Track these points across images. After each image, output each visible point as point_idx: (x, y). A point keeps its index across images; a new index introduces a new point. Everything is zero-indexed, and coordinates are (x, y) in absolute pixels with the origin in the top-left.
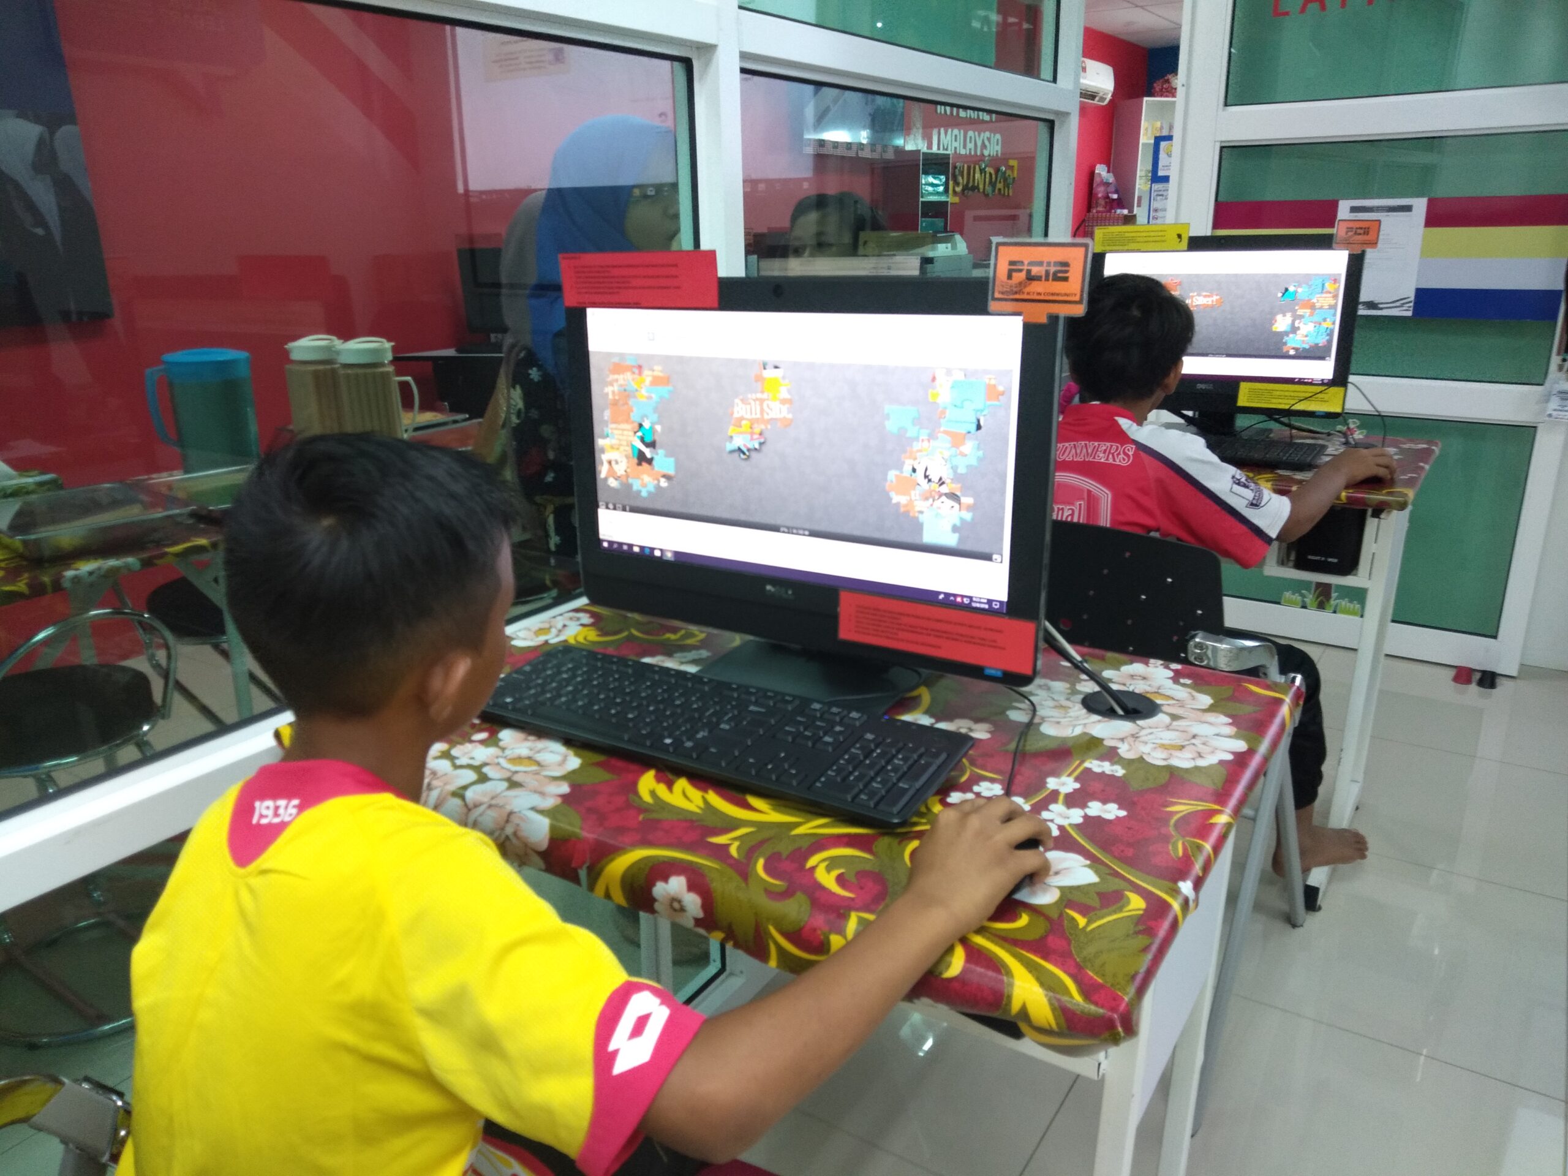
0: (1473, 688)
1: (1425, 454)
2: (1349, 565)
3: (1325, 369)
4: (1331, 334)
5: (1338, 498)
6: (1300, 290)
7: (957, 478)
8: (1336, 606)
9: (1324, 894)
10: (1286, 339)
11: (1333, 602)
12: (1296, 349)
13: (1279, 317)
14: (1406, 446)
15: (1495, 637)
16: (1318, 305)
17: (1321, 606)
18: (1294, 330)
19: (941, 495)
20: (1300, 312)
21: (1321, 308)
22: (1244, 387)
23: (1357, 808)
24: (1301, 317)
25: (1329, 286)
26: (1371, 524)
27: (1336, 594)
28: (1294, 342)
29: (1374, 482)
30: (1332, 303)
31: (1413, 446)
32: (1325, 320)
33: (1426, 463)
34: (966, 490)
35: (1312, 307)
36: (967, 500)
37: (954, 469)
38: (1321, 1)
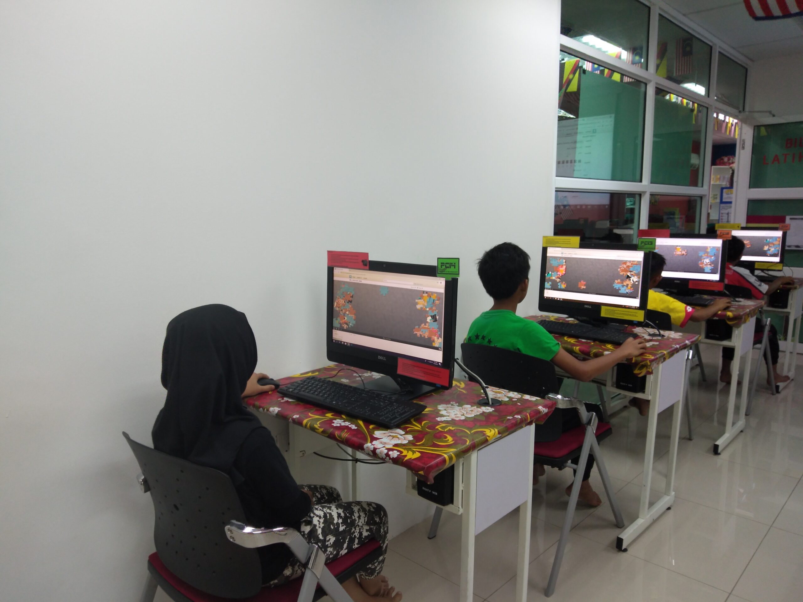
2: (785, 306)
3: (777, 259)
4: (779, 251)
5: (780, 286)
6: (770, 240)
7: (711, 262)
10: (767, 252)
12: (770, 254)
13: (765, 247)
16: (775, 244)
18: (769, 250)
19: (708, 265)
20: (770, 245)
21: (776, 244)
22: (756, 263)
24: (771, 247)
25: (778, 239)
26: (790, 294)
28: (769, 253)
29: (789, 284)
30: (779, 243)
32: (777, 247)
34: (712, 264)
35: (774, 244)
36: (713, 265)
37: (711, 261)
38: (778, 160)
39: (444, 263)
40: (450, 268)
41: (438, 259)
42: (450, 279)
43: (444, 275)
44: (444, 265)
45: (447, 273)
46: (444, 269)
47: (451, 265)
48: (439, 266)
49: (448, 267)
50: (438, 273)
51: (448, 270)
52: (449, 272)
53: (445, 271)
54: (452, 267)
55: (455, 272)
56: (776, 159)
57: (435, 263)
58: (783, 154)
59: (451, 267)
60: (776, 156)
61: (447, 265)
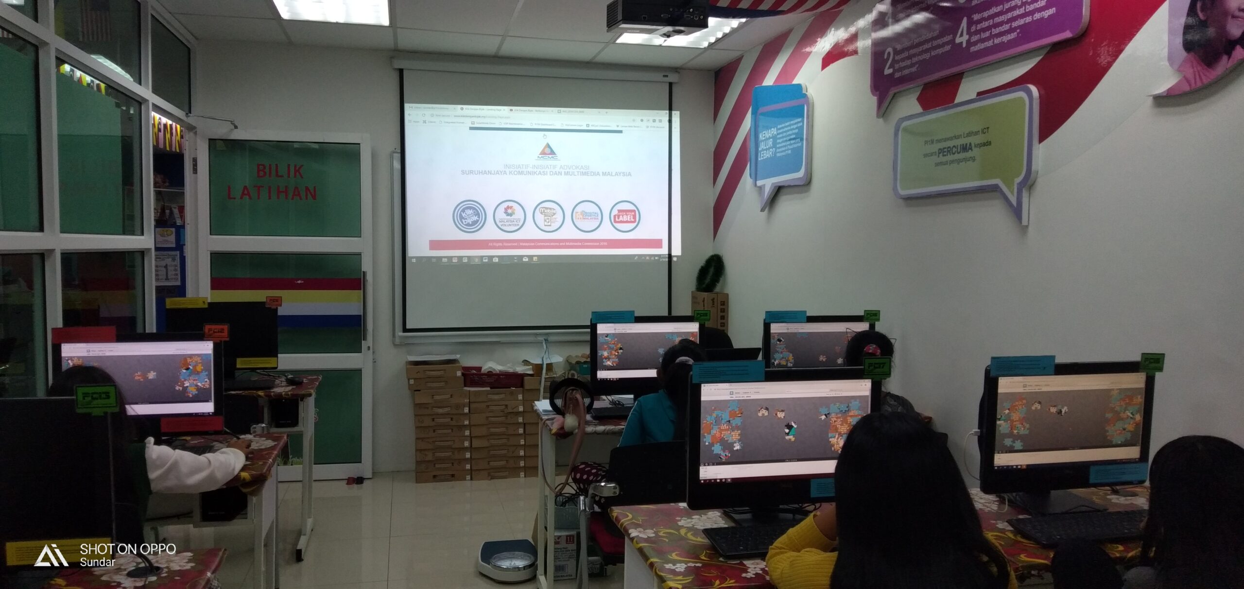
0: (355, 486)
1: (317, 379)
8: (292, 462)
9: (305, 553)
11: (290, 460)
14: (310, 378)
15: (361, 462)
17: (285, 463)
23: (312, 530)
26: (301, 405)
27: (291, 456)
31: (312, 377)
33: (316, 382)
38: (249, 194)
56: (246, 191)
58: (254, 187)
60: (245, 188)
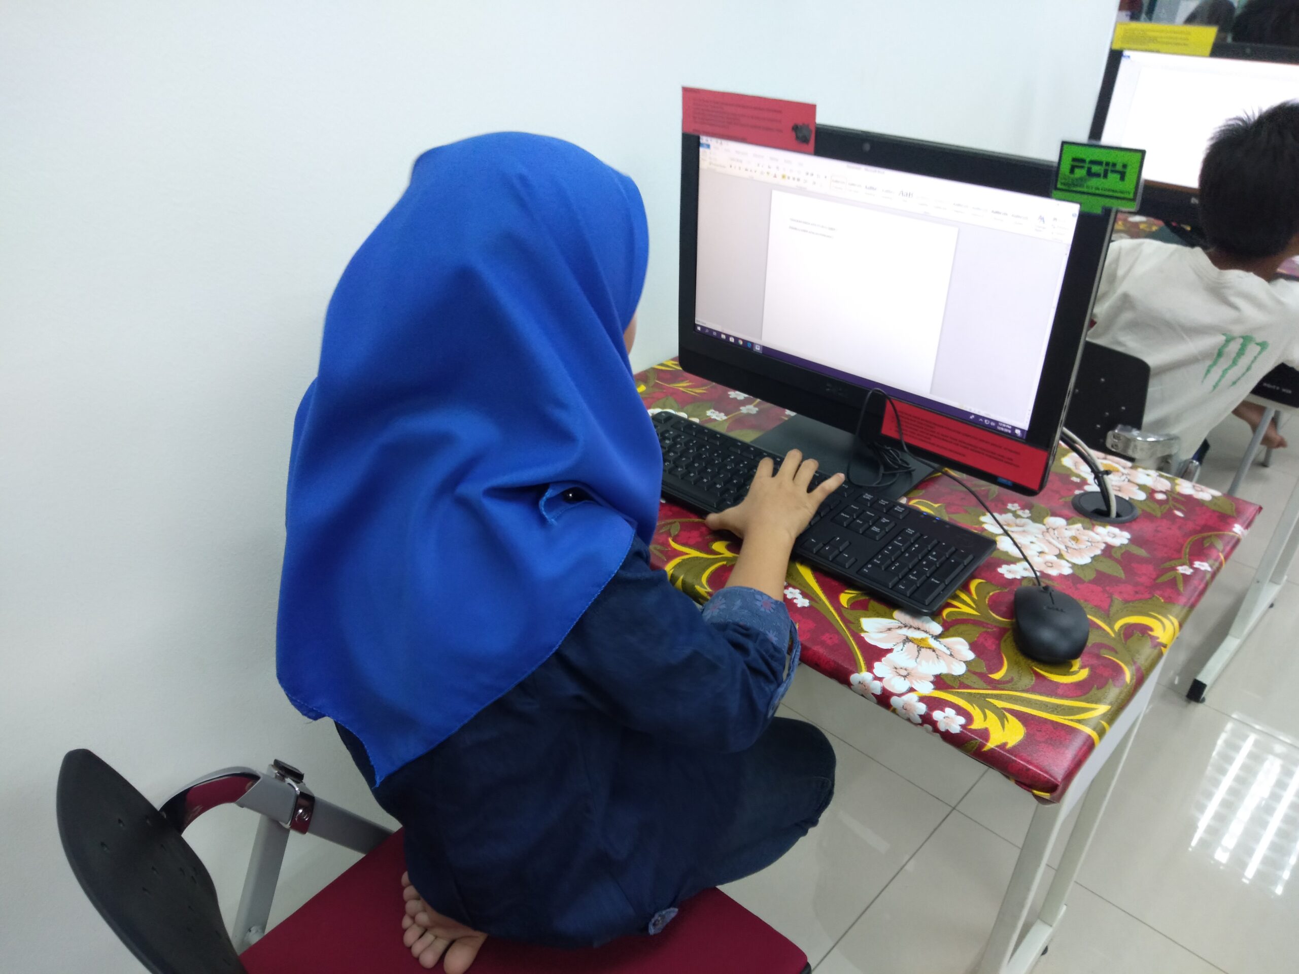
39: (1083, 161)
40: (1105, 176)
41: (1065, 146)
42: (1098, 211)
43: (1078, 196)
44: (1082, 167)
45: (1093, 191)
46: (1081, 179)
47: (1110, 168)
48: (1065, 168)
49: (1097, 175)
50: (1056, 189)
51: (1094, 182)
52: (1097, 189)
53: (1081, 186)
54: (1113, 178)
55: (1122, 192)
57: (1048, 153)
59: (1110, 175)
61: (1095, 169)
